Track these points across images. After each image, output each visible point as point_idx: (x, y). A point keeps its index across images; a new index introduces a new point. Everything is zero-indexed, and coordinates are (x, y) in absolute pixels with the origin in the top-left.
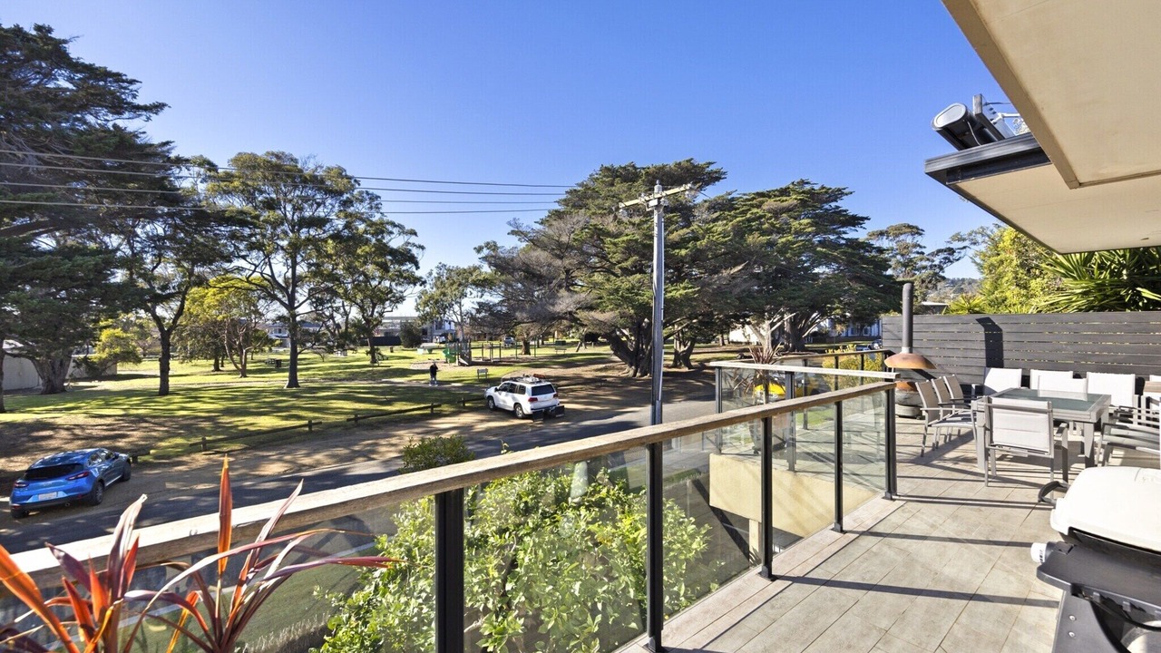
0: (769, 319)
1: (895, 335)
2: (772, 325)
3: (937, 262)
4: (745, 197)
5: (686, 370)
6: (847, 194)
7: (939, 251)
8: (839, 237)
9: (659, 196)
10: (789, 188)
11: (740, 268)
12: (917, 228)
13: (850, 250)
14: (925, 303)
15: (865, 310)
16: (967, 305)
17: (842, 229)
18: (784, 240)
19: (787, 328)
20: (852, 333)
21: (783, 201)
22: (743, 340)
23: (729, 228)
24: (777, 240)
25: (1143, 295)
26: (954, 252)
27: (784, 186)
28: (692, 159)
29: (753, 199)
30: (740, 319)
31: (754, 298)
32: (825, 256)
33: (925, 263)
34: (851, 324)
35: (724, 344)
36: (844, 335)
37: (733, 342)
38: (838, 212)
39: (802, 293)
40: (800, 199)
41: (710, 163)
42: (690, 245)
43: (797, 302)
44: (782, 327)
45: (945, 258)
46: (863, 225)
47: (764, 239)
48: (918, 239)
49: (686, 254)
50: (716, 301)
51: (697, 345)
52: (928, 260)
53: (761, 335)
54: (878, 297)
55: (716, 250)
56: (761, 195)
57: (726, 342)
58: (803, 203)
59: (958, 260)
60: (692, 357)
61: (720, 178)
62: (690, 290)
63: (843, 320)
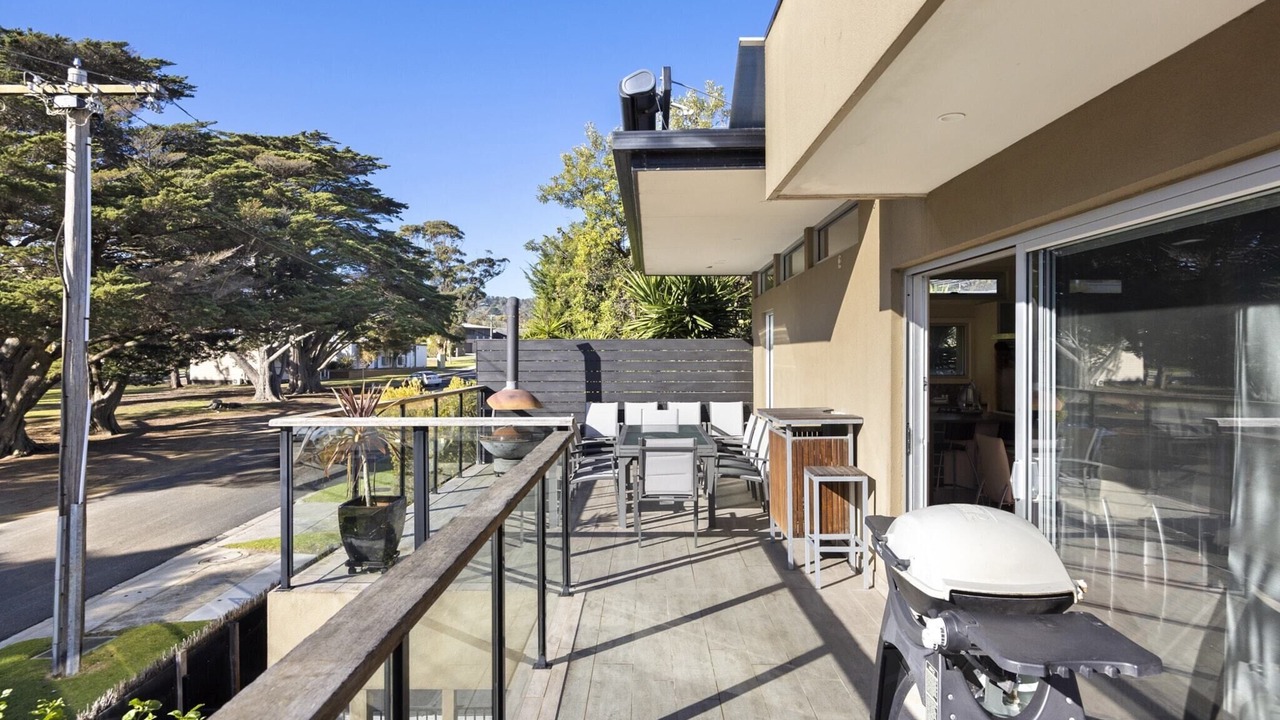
0: (268, 342)
1: (493, 366)
2: (270, 352)
3: (477, 275)
4: (223, 138)
5: (108, 435)
6: (380, 168)
7: (481, 261)
8: (370, 227)
9: (81, 90)
10: (297, 140)
11: (228, 254)
12: (457, 229)
13: (385, 247)
14: (466, 325)
15: (405, 331)
16: (547, 329)
17: (373, 216)
18: (300, 218)
19: (294, 357)
20: (383, 363)
21: (289, 158)
22: (217, 377)
23: (206, 181)
24: (287, 217)
25: (699, 322)
26: (494, 264)
27: (290, 136)
28: (126, 44)
29: (238, 144)
30: (216, 341)
31: (250, 307)
32: (353, 251)
33: (465, 275)
34: (382, 351)
35: (179, 385)
36: (372, 366)
37: (197, 381)
38: (368, 190)
39: (327, 303)
40: (316, 161)
41: (163, 63)
42: (127, 201)
43: (320, 317)
44: (286, 354)
45: (486, 271)
46: (399, 215)
47: (269, 212)
48: (458, 242)
49: (118, 220)
50: (181, 309)
51: (129, 388)
52: (469, 270)
53: (251, 368)
54: (420, 315)
55: (182, 218)
56: (253, 140)
57: (184, 381)
58: (320, 167)
59: (497, 274)
60: (119, 410)
61: (182, 94)
62: (128, 286)
63: (374, 345)
